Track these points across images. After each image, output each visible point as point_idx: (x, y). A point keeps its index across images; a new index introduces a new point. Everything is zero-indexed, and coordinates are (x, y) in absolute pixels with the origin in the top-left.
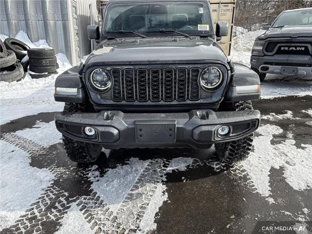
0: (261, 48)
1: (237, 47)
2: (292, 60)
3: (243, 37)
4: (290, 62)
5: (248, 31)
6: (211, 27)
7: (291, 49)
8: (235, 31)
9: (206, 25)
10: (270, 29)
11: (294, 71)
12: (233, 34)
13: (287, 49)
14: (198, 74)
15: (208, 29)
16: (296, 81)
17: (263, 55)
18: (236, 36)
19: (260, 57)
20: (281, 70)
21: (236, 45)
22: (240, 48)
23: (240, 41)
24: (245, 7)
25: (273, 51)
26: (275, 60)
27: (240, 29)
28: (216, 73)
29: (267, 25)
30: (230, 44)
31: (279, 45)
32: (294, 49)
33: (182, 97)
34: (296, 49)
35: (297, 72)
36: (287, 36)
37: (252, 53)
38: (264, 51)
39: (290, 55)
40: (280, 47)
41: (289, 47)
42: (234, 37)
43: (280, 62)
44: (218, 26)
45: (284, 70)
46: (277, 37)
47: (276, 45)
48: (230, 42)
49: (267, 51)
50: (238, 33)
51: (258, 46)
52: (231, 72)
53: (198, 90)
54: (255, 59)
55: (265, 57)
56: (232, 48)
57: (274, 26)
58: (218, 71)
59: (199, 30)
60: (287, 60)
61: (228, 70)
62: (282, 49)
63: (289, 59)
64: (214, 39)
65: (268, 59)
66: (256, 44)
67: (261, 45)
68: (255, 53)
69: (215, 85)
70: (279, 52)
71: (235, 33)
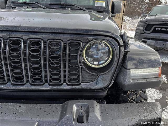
0: (142, 28)
1: (125, 28)
2: (163, 37)
3: (129, 22)
4: (162, 38)
5: (132, 19)
6: (107, 4)
7: (163, 29)
8: (124, 19)
9: (102, 2)
10: (147, 16)
11: (164, 45)
12: (123, 21)
13: (160, 29)
14: (78, 49)
15: (104, 6)
16: (163, 51)
17: (143, 32)
18: (125, 21)
19: (141, 34)
20: (155, 44)
21: (125, 27)
22: (127, 29)
23: (127, 25)
24: (130, 7)
25: (150, 30)
26: (152, 36)
27: (127, 18)
28: (104, 49)
29: (145, 14)
30: (122, 25)
31: (155, 26)
32: (165, 29)
33: (56, 80)
34: (166, 29)
35: (166, 45)
36: (160, 20)
37: (136, 31)
38: (144, 30)
39: (162, 34)
40: (155, 28)
41: (161, 28)
42: (124, 22)
43: (154, 38)
44: (113, 4)
45: (157, 44)
46: (153, 21)
47: (153, 26)
48: (121, 24)
49: (146, 30)
50: (126, 20)
51: (140, 26)
52: (125, 49)
53: (79, 72)
54: (137, 35)
55: (145, 34)
56: (122, 28)
57: (150, 14)
58: (107, 46)
59: (96, 5)
60: (160, 37)
61: (120, 46)
62: (157, 29)
63: (161, 36)
64: (109, 14)
65: (146, 36)
66: (139, 25)
67: (142, 26)
68: (138, 31)
69: (103, 63)
70: (155, 31)
71: (125, 20)
